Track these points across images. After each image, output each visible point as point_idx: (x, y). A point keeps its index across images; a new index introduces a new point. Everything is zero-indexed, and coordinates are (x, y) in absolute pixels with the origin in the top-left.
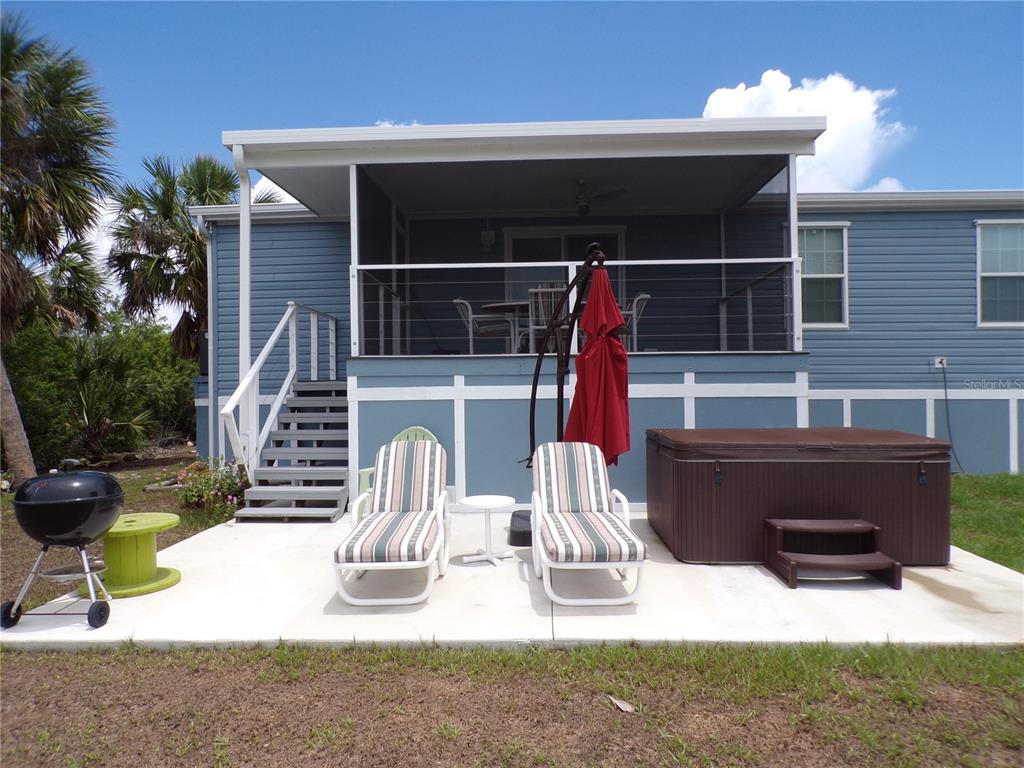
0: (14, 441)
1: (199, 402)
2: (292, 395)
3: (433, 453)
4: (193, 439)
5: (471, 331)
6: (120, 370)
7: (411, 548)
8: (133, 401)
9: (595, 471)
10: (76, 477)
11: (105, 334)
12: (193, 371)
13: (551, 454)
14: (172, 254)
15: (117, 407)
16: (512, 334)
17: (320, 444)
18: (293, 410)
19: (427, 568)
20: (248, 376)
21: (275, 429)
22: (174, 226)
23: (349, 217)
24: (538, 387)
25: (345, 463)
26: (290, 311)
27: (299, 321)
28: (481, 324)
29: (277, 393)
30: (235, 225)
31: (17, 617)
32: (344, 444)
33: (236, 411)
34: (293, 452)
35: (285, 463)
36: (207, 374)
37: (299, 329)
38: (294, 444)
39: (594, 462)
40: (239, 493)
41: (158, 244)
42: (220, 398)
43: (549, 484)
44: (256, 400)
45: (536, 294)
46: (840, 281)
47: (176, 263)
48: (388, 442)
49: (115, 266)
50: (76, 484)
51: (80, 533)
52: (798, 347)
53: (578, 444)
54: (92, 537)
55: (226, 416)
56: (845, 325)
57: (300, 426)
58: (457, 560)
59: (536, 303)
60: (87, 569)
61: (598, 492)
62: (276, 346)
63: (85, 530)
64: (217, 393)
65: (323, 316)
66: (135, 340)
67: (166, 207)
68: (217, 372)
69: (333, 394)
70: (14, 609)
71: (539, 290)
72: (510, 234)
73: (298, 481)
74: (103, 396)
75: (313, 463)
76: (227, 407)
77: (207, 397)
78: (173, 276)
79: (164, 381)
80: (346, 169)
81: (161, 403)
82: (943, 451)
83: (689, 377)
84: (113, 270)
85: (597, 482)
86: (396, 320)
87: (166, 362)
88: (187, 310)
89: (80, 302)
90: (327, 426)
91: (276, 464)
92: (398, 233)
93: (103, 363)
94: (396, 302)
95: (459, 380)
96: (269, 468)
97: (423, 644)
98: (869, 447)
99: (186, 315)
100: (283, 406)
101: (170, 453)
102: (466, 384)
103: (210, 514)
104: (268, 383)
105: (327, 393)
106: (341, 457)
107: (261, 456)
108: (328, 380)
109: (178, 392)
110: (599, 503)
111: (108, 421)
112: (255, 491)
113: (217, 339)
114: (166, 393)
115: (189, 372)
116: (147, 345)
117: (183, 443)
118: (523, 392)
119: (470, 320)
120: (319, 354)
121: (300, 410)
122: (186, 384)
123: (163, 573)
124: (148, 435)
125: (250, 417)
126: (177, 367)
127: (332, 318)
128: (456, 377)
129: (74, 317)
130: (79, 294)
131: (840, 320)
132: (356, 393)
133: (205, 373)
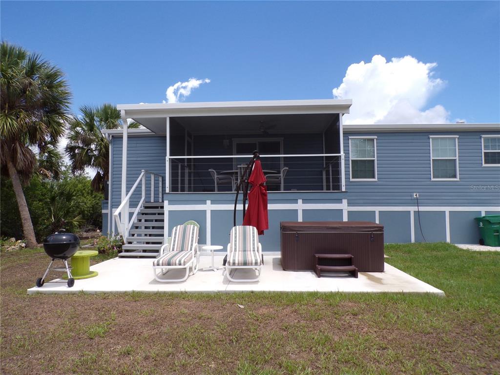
0: (28, 227)
1: (104, 211)
2: (143, 208)
3: (193, 230)
4: (100, 228)
5: (216, 181)
6: (69, 197)
7: (180, 261)
8: (74, 211)
9: (254, 236)
10: (64, 235)
11: (61, 181)
12: (101, 197)
13: (237, 231)
14: (93, 146)
15: (67, 213)
16: (233, 183)
17: (153, 228)
18: (143, 214)
19: (185, 268)
20: (125, 200)
21: (136, 221)
22: (95, 135)
23: (166, 134)
24: (237, 205)
25: (162, 235)
26: (142, 174)
27: (146, 177)
28: (220, 179)
29: (137, 207)
30: (121, 137)
31: (43, 283)
32: (162, 228)
33: (120, 214)
34: (143, 231)
35: (139, 235)
36: (108, 199)
37: (146, 180)
38: (143, 228)
39: (253, 233)
40: (120, 247)
41: (87, 142)
42: (113, 209)
43: (236, 241)
44: (127, 210)
45: (241, 168)
46: (373, 161)
47: (95, 151)
48: (177, 226)
49: (68, 152)
50: (64, 237)
51: (65, 255)
52: (344, 189)
53: (248, 226)
54: (69, 256)
55: (116, 216)
56: (376, 180)
57: (146, 221)
58: (201, 270)
59: (241, 171)
60: (67, 267)
61: (254, 244)
62: (137, 188)
63: (67, 254)
64: (112, 207)
65: (156, 175)
66: (74, 183)
67: (91, 127)
68: (112, 199)
69: (159, 208)
70: (42, 280)
71: (242, 166)
72: (236, 141)
73: (144, 242)
74: (61, 208)
75: (150, 235)
76: (116, 212)
77: (108, 209)
78: (93, 155)
79: (87, 202)
80: (165, 119)
81: (86, 212)
82: (381, 229)
83: (300, 201)
84: (67, 153)
85: (254, 240)
86: (186, 178)
87: (88, 193)
88: (99, 171)
89: (51, 167)
90: (156, 221)
91: (136, 235)
92: (188, 141)
93: (62, 194)
94: (187, 171)
95: (209, 202)
96: (133, 237)
97: (181, 292)
98: (352, 227)
99: (98, 173)
100: (139, 212)
101: (89, 234)
102: (211, 204)
103: (108, 255)
104: (133, 204)
105: (157, 207)
106: (162, 233)
107: (130, 231)
108: (158, 202)
109: (93, 207)
110: (254, 248)
111: (63, 220)
112: (126, 246)
113: (112, 185)
114: (88, 207)
115: (99, 198)
116: (80, 186)
117: (95, 231)
118: (231, 207)
119: (216, 178)
120: (154, 191)
121: (146, 214)
122: (97, 204)
123: (92, 272)
124: (80, 226)
125: (126, 217)
126: (93, 196)
127: (161, 176)
128: (207, 201)
129: (49, 173)
130: (52, 164)
131: (374, 177)
132: (168, 207)
133: (107, 199)
